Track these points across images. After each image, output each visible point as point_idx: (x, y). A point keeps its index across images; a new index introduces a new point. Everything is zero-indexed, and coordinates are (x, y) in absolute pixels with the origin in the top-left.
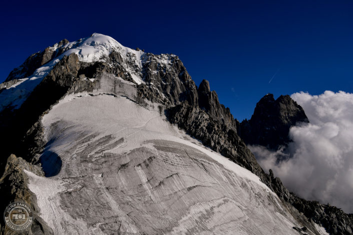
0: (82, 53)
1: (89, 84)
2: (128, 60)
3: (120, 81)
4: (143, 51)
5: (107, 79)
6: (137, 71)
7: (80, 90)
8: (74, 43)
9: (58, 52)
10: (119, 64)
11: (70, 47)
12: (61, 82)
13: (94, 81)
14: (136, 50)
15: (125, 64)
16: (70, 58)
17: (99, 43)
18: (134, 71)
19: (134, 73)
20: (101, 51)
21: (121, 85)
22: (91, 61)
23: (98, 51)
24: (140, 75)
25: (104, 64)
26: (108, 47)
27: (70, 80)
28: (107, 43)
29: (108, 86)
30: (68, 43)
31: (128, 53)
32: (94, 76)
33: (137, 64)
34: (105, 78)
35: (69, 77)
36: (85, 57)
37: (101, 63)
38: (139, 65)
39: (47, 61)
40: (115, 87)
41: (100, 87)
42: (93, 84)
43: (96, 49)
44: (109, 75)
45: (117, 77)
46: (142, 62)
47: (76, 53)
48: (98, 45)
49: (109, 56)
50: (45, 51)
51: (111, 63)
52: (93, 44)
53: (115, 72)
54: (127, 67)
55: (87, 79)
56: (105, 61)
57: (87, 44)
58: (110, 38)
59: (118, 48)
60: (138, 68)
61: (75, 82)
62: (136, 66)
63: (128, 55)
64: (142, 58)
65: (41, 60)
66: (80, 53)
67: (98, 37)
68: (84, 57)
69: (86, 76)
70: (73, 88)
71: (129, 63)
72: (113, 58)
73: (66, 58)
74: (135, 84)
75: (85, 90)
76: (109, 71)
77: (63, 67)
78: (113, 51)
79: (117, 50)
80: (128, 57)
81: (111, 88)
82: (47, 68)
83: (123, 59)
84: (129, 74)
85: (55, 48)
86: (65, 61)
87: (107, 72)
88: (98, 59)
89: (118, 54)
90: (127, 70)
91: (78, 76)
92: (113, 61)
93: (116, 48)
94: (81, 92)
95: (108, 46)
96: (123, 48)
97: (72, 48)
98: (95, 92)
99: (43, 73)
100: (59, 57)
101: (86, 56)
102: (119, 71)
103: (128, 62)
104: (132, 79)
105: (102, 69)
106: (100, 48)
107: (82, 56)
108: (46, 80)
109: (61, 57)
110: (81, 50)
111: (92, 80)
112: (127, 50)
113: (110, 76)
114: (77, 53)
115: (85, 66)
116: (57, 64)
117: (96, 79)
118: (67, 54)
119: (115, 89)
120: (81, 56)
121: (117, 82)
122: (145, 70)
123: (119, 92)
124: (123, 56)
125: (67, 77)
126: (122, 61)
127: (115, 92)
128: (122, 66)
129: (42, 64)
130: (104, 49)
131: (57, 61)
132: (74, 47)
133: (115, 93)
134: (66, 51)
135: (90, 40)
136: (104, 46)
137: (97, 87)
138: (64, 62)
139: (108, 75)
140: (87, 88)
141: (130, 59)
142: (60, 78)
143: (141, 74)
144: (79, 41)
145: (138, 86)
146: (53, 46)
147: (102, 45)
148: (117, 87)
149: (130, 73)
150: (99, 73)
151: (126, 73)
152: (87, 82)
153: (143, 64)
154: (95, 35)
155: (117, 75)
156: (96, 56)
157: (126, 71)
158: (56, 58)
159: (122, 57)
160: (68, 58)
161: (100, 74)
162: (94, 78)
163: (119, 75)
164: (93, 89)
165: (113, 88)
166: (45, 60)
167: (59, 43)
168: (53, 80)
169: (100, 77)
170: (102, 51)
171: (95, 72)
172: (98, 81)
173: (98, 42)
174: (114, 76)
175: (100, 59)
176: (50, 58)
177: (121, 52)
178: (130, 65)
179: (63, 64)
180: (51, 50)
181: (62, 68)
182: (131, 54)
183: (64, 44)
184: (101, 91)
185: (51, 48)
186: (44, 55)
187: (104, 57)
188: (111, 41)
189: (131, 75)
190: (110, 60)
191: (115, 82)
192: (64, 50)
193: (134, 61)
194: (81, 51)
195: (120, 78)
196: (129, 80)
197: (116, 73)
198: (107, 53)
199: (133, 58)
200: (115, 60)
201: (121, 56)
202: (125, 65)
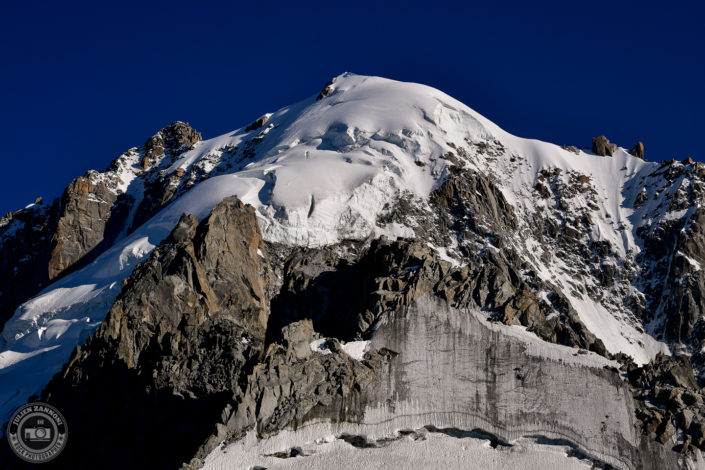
0: (280, 193)
1: (339, 378)
2: (548, 214)
3: (522, 347)
4: (635, 151)
5: (443, 341)
6: (605, 277)
7: (290, 415)
8: (230, 140)
9: (140, 197)
10: (497, 242)
11: (208, 168)
12: (177, 376)
13: (368, 355)
14: (594, 149)
15: (531, 242)
16: (213, 230)
17: (368, 127)
18: (590, 281)
19: (591, 291)
20: (382, 176)
21: (529, 371)
22: (331, 238)
23: (368, 179)
24: (631, 303)
25: (418, 254)
26: (425, 147)
27: (228, 356)
28: (416, 123)
29: (449, 382)
30: (198, 145)
31: (546, 174)
32: (365, 326)
33: (604, 232)
34: (432, 332)
35: (217, 338)
36: (297, 215)
37: (399, 249)
38: (616, 241)
39: (82, 252)
40: (492, 383)
41: (402, 392)
42: (362, 374)
43: (357, 169)
44: (454, 316)
45: (497, 327)
46: (630, 218)
47: (245, 200)
48: (365, 143)
49: (432, 201)
50: (65, 198)
51: (446, 243)
52: (335, 139)
53: (484, 294)
54: (545, 259)
55: (329, 345)
56: (409, 233)
57: (305, 140)
58: (431, 96)
59: (482, 147)
60: (610, 261)
61: (258, 368)
62: (603, 248)
63: (547, 182)
64: (632, 196)
65: (48, 247)
66: (266, 196)
67: (360, 97)
68: (292, 217)
69: (320, 328)
70: (248, 401)
71: (551, 230)
72: (459, 211)
73: (191, 231)
74: (615, 364)
75: (318, 411)
76: (450, 293)
77: (179, 285)
78: (456, 170)
79: (477, 164)
80: (545, 195)
81: (467, 391)
82: (84, 291)
83: (519, 214)
84: (559, 302)
85: (125, 176)
86: (190, 249)
87: (441, 295)
88: (372, 220)
89: (484, 186)
90: (544, 274)
91: (274, 334)
92: (457, 228)
93: (471, 151)
94: (295, 424)
95: (423, 141)
96: (514, 144)
97: (219, 171)
98: (374, 422)
99: (60, 327)
100: (151, 225)
101: (303, 212)
102: (507, 290)
103: (546, 230)
104: (578, 327)
105: (411, 282)
106: (377, 157)
107: (281, 214)
108: (83, 364)
109: (162, 223)
110: (272, 175)
111: (356, 350)
112: (538, 157)
113: (456, 323)
114: (250, 196)
115: (312, 271)
116: (142, 267)
117: (379, 342)
118: (193, 206)
119: (492, 395)
120: (271, 211)
121: (499, 353)
122: (661, 270)
123: (522, 417)
124: (516, 192)
125: (209, 342)
126: (513, 225)
127: (493, 415)
128: (512, 256)
129: (52, 273)
130: (403, 158)
131: (140, 247)
132: (233, 162)
133: (497, 423)
134: (185, 188)
135: (317, 117)
136: (400, 144)
137: (387, 388)
138: (182, 252)
139: (443, 316)
140: (327, 400)
141: (561, 206)
142: (168, 350)
143: (634, 291)
144: (259, 125)
145: (635, 374)
146: (114, 167)
147: (390, 138)
148: (507, 385)
149: (566, 292)
150: (392, 305)
151: (543, 295)
152: (326, 363)
153: (639, 233)
154: (346, 84)
155: (498, 315)
156: (357, 205)
157: (537, 284)
158: (132, 233)
159: (510, 199)
160: (203, 228)
161: (400, 315)
162: (367, 336)
163: (509, 311)
164: (364, 402)
165: (483, 389)
166: (68, 247)
167: (146, 148)
168: (123, 364)
169: (399, 332)
170: (390, 173)
171: (371, 302)
172: (390, 354)
173: (363, 123)
174: (482, 317)
175: (383, 220)
176: (96, 236)
177: (499, 173)
178: (562, 242)
179: (175, 267)
180: (99, 191)
181: (171, 287)
182: (564, 179)
183: (175, 150)
184: (411, 414)
185: (98, 178)
186: (62, 222)
187: (400, 209)
188: (437, 112)
189: (574, 302)
190: (442, 221)
191: (493, 357)
192: (175, 183)
193: (586, 220)
194: (270, 182)
195: (517, 331)
196: (563, 338)
197: (491, 298)
198: (418, 184)
199: (579, 201)
200: (471, 224)
201: (500, 197)
202: (529, 247)
